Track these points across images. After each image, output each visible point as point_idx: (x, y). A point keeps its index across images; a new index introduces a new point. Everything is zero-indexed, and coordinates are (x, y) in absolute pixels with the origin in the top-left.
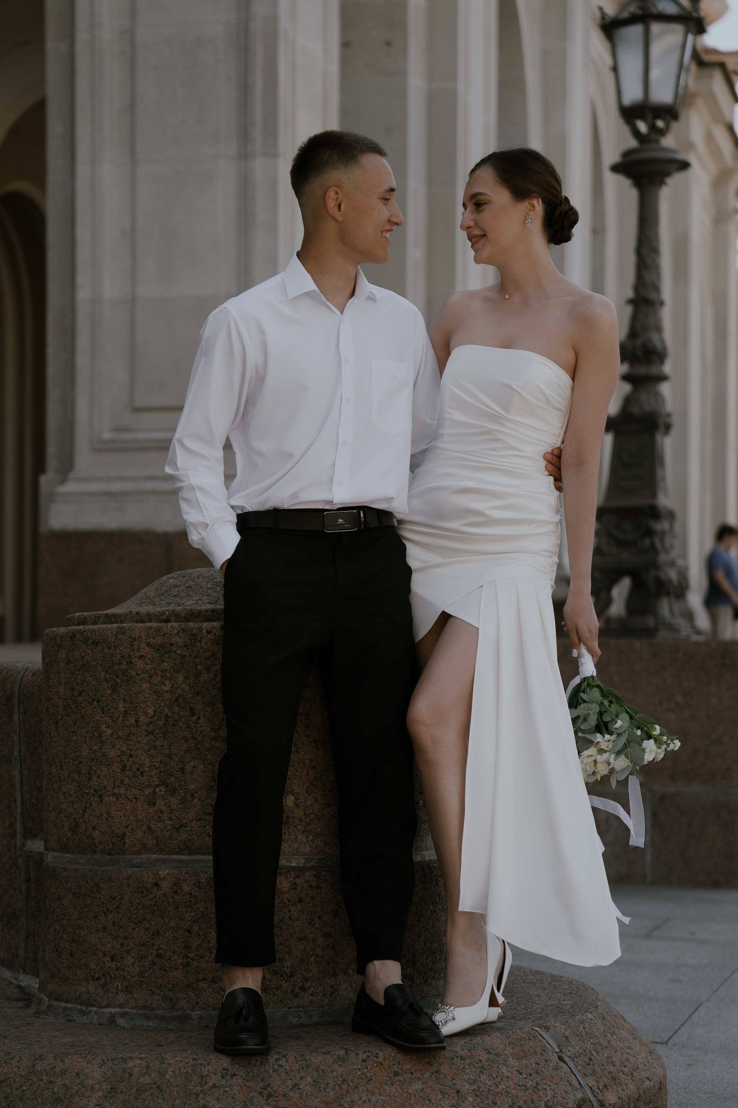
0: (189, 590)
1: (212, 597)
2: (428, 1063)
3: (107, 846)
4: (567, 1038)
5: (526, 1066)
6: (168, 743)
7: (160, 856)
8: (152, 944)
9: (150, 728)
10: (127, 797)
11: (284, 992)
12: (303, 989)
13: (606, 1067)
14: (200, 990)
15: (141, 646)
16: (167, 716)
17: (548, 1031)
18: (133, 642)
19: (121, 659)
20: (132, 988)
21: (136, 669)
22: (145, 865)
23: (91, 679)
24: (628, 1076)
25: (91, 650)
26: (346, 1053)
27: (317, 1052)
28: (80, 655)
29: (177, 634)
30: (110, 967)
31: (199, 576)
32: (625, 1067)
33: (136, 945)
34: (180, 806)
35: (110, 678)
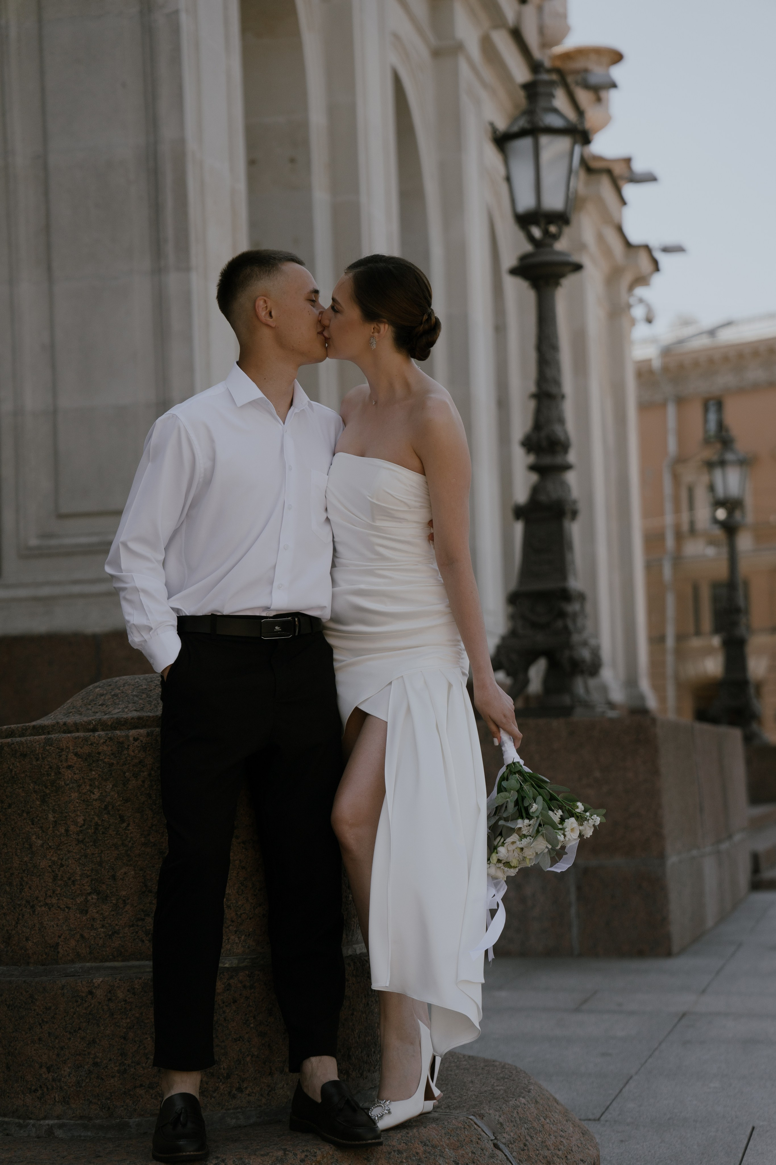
0: (115, 698)
1: (137, 704)
2: (366, 1159)
3: (40, 957)
4: (501, 1124)
5: (463, 1156)
6: (99, 851)
7: (94, 964)
8: (88, 1053)
9: (81, 837)
10: (59, 907)
11: (221, 1094)
12: (240, 1090)
13: (540, 1151)
14: (138, 1097)
15: (69, 756)
16: (97, 824)
17: (482, 1119)
18: (61, 752)
19: (50, 770)
20: (69, 1098)
21: (64, 779)
22: (79, 974)
23: (20, 791)
24: (562, 1159)
25: (20, 762)
26: (285, 1153)
27: (255, 1154)
28: (9, 768)
29: (104, 742)
30: (46, 1079)
31: (124, 684)
32: (559, 1150)
33: (72, 1055)
34: (113, 913)
35: (39, 789)
